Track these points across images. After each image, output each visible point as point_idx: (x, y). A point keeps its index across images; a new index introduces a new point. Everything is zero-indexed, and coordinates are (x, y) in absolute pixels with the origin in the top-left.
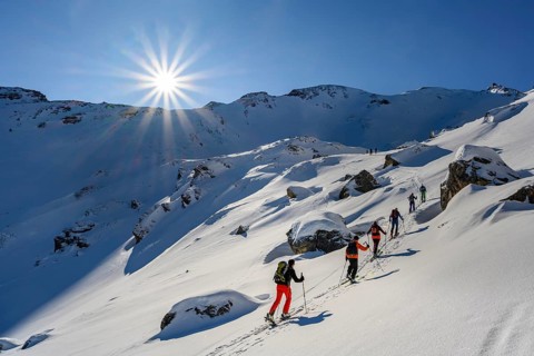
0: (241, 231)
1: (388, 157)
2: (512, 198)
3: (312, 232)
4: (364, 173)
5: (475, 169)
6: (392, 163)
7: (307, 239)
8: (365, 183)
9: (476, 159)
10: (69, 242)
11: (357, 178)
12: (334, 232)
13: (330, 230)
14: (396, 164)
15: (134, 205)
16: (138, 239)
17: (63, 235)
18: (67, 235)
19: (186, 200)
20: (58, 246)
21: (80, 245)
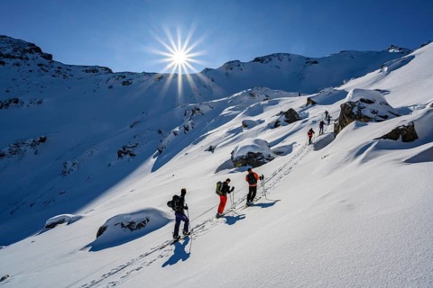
0: (211, 149)
1: (309, 99)
2: (385, 137)
3: (244, 153)
4: (291, 110)
5: (360, 108)
6: (311, 103)
7: (241, 158)
8: (291, 116)
9: (362, 100)
10: (125, 154)
11: (286, 114)
12: (259, 154)
13: (256, 152)
14: (314, 103)
15: (160, 132)
16: (160, 152)
17: (122, 149)
18: (124, 149)
19: (187, 129)
20: (120, 156)
21: (131, 155)
